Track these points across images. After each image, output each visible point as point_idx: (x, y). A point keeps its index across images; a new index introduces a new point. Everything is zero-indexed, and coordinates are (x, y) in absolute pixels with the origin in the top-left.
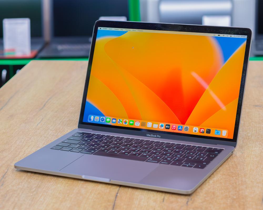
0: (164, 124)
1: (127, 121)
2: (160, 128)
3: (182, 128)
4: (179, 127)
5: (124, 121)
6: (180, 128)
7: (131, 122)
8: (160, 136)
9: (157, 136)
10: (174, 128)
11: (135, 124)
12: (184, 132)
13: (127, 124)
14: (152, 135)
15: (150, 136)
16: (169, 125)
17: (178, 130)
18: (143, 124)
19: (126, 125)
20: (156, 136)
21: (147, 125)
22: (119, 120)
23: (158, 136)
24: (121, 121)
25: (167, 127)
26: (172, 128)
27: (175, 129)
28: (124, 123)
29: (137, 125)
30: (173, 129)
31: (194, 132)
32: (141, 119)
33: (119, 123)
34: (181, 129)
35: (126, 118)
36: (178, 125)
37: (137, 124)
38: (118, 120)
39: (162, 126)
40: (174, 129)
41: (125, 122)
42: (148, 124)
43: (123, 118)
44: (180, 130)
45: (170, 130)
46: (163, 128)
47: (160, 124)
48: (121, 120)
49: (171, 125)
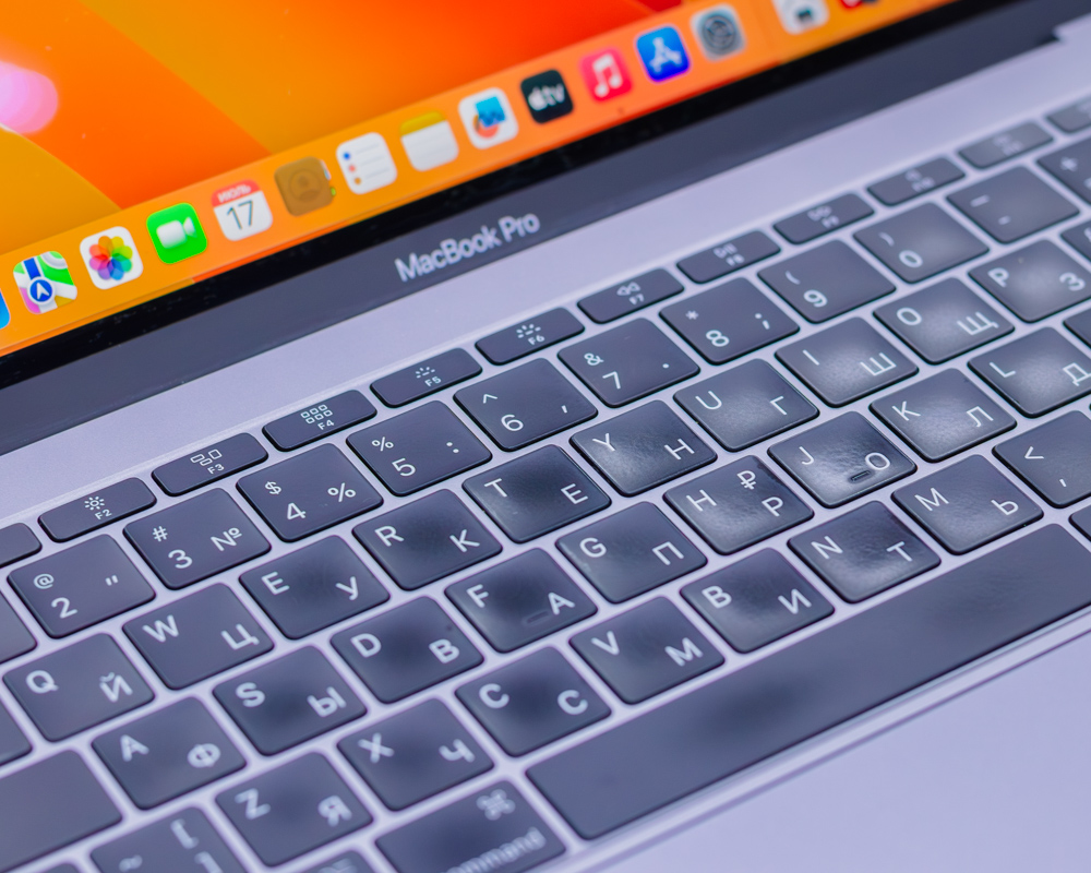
0: (497, 92)
1: (120, 236)
2: (480, 142)
3: (675, 43)
4: (647, 54)
5: (87, 257)
6: (663, 56)
7: (171, 232)
8: (528, 223)
9: (499, 235)
10: (616, 81)
11: (214, 224)
12: (710, 70)
13: (135, 270)
14: (452, 250)
15: (427, 264)
16: (552, 79)
17: (657, 77)
18: (303, 188)
19: (137, 282)
20: (488, 239)
21: (349, 177)
22: (33, 271)
23: (511, 225)
24: (61, 276)
25: (539, 100)
26: (592, 83)
27: (627, 86)
28: (94, 275)
29: (247, 231)
30: (602, 90)
31: (793, 26)
32: (256, 153)
33: (45, 307)
34: (675, 58)
35: (89, 219)
36: (627, 38)
37: (243, 213)
38: (23, 279)
39: (489, 118)
40: (613, 93)
41: (109, 263)
42: (344, 164)
43: (62, 225)
44: (670, 71)
45: (586, 119)
46: (508, 129)
47: (468, 108)
48: (48, 260)
49: (564, 60)
